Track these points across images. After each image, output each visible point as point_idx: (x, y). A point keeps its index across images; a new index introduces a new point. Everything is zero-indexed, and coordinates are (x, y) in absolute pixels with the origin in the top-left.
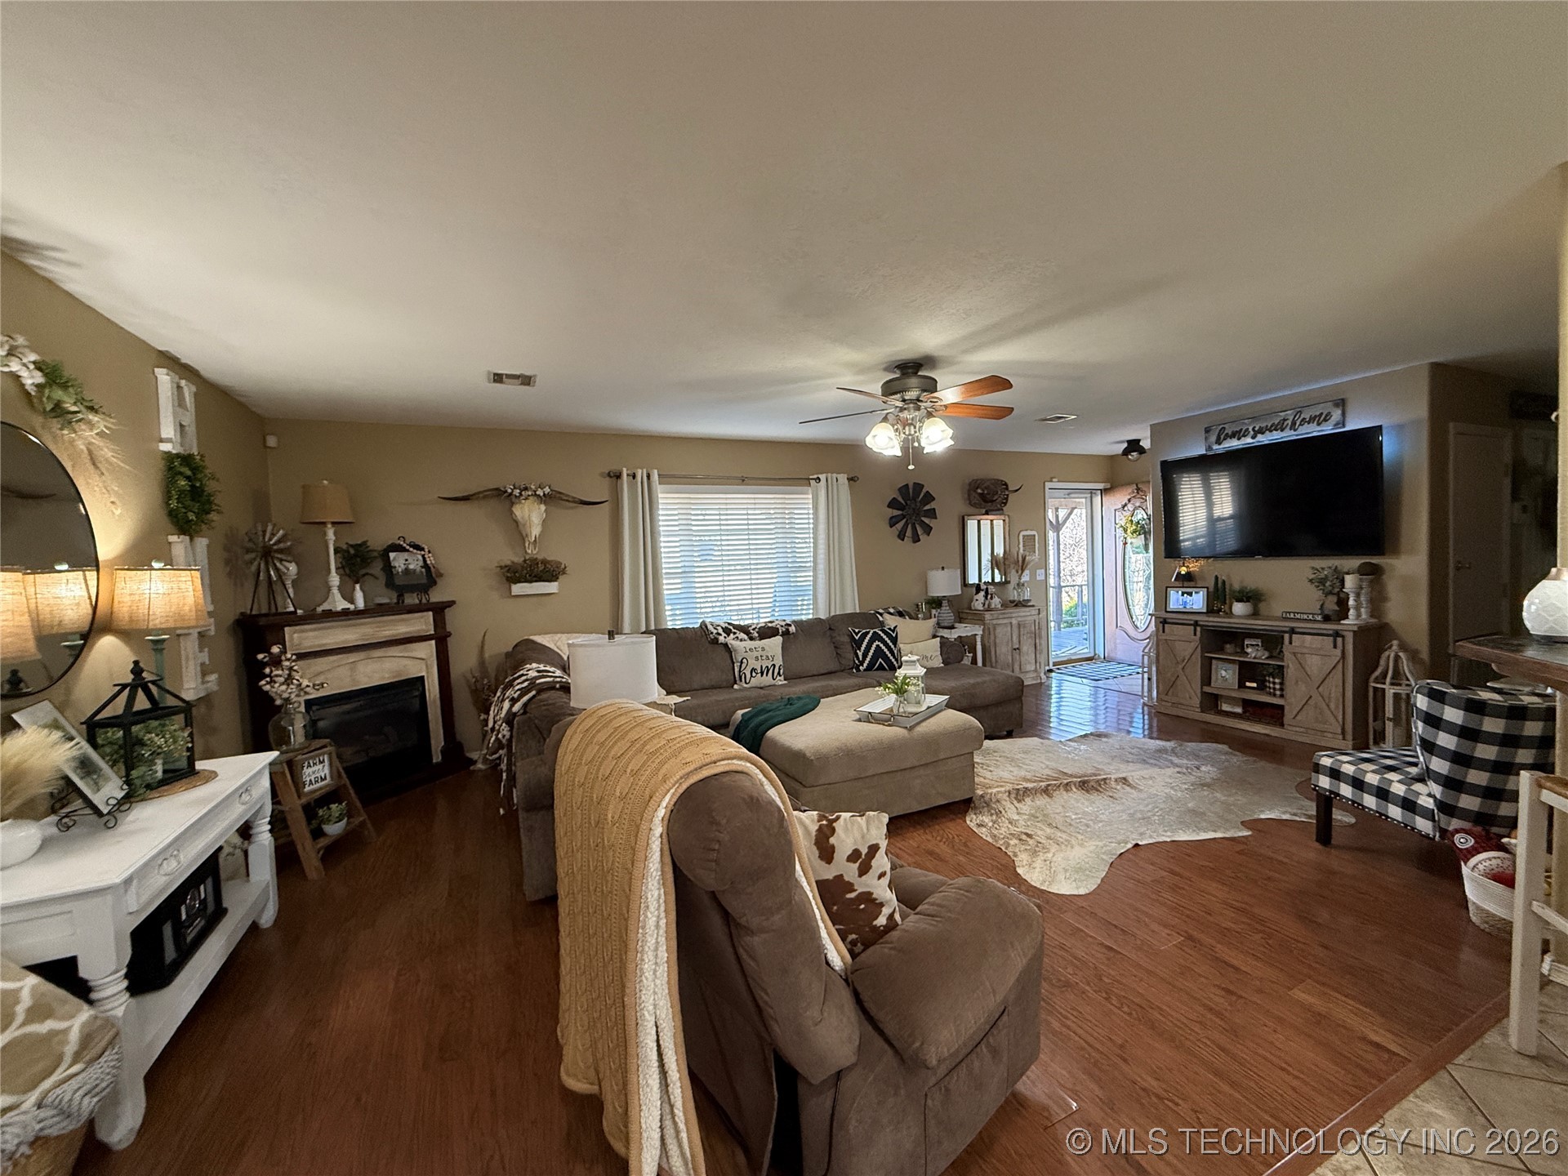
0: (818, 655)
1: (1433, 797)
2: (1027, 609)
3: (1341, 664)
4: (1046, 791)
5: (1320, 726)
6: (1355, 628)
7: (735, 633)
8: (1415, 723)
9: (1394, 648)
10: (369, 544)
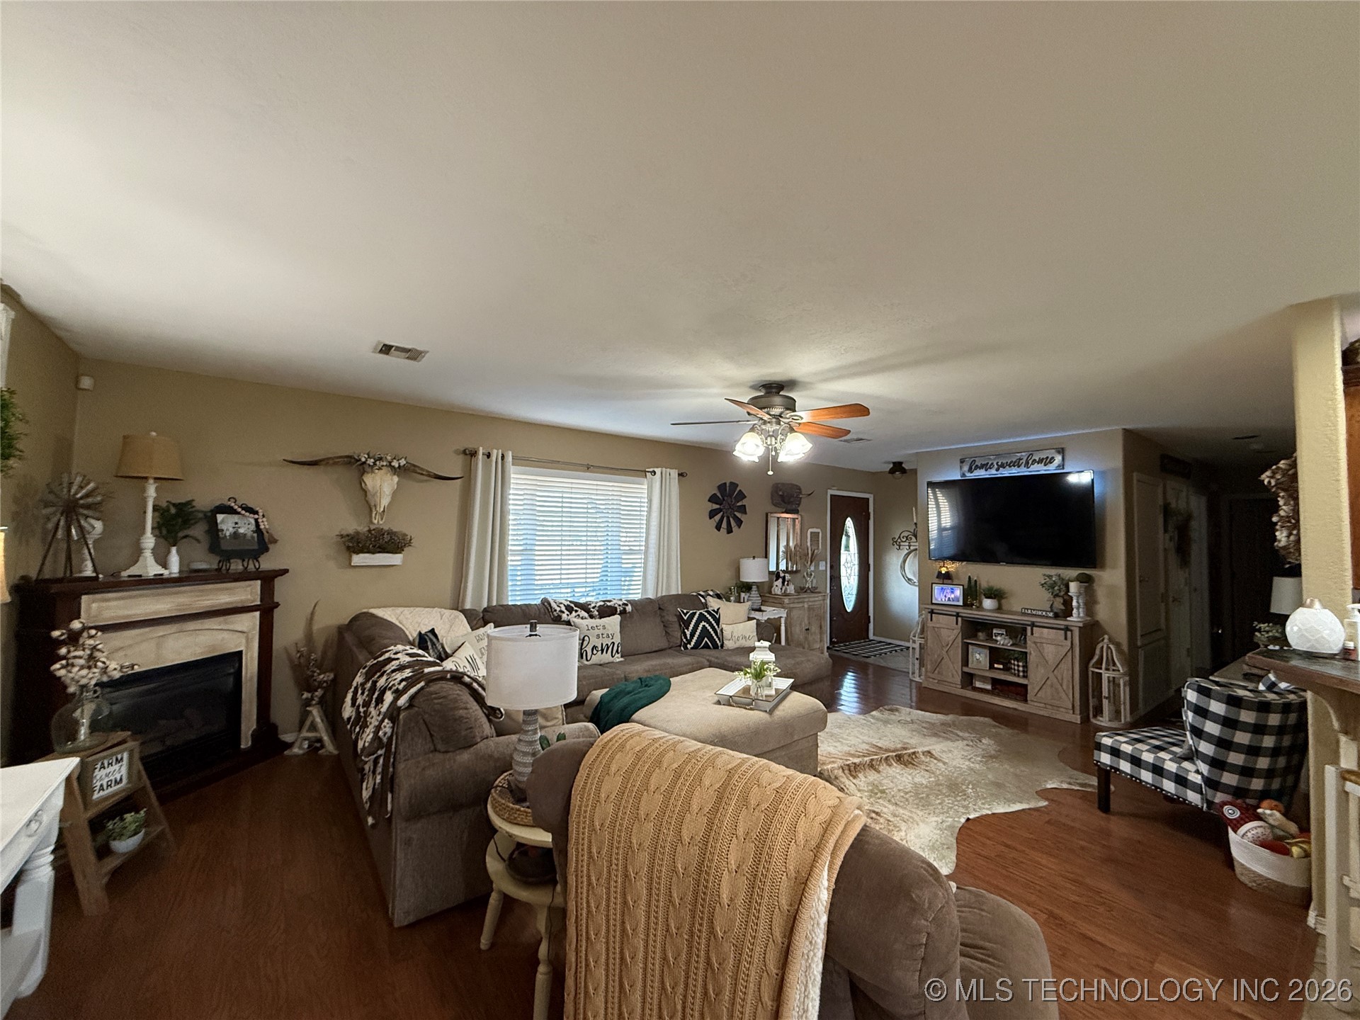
0: (650, 634)
1: (1201, 774)
2: (816, 595)
3: (1070, 653)
4: (871, 766)
5: (1057, 703)
6: (1081, 625)
7: (576, 611)
8: (1186, 712)
9: (1106, 641)
10: (194, 504)
